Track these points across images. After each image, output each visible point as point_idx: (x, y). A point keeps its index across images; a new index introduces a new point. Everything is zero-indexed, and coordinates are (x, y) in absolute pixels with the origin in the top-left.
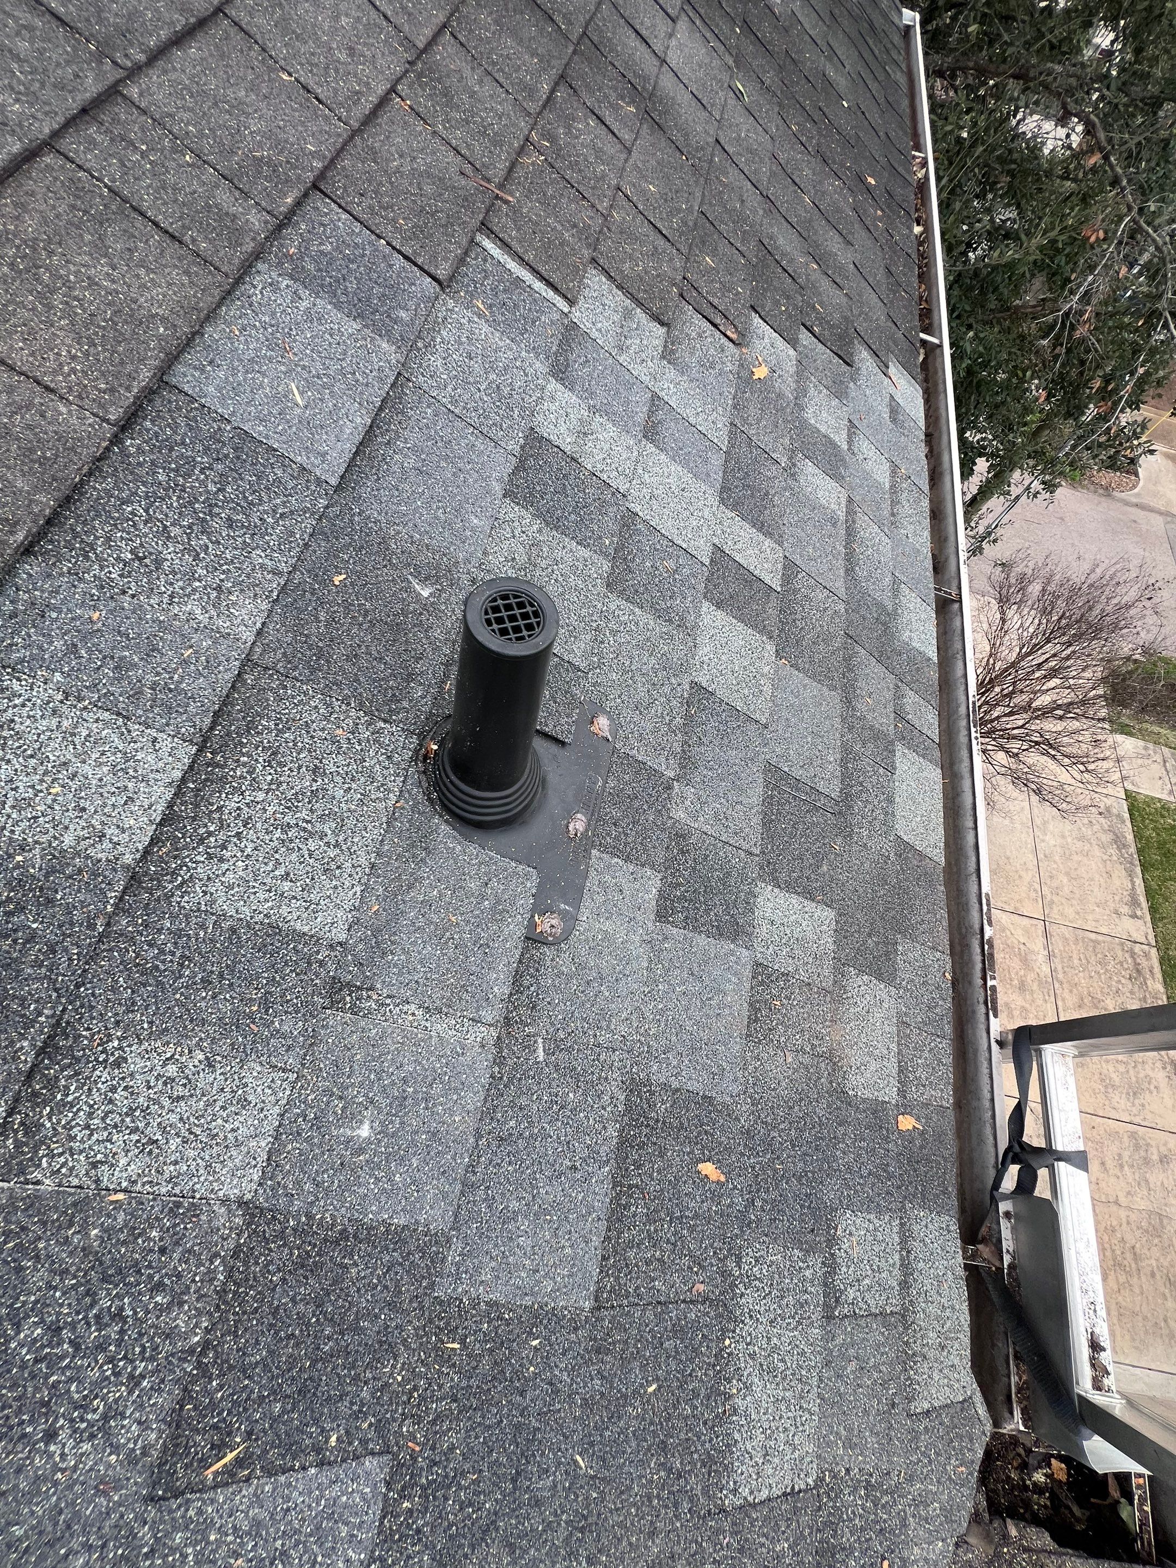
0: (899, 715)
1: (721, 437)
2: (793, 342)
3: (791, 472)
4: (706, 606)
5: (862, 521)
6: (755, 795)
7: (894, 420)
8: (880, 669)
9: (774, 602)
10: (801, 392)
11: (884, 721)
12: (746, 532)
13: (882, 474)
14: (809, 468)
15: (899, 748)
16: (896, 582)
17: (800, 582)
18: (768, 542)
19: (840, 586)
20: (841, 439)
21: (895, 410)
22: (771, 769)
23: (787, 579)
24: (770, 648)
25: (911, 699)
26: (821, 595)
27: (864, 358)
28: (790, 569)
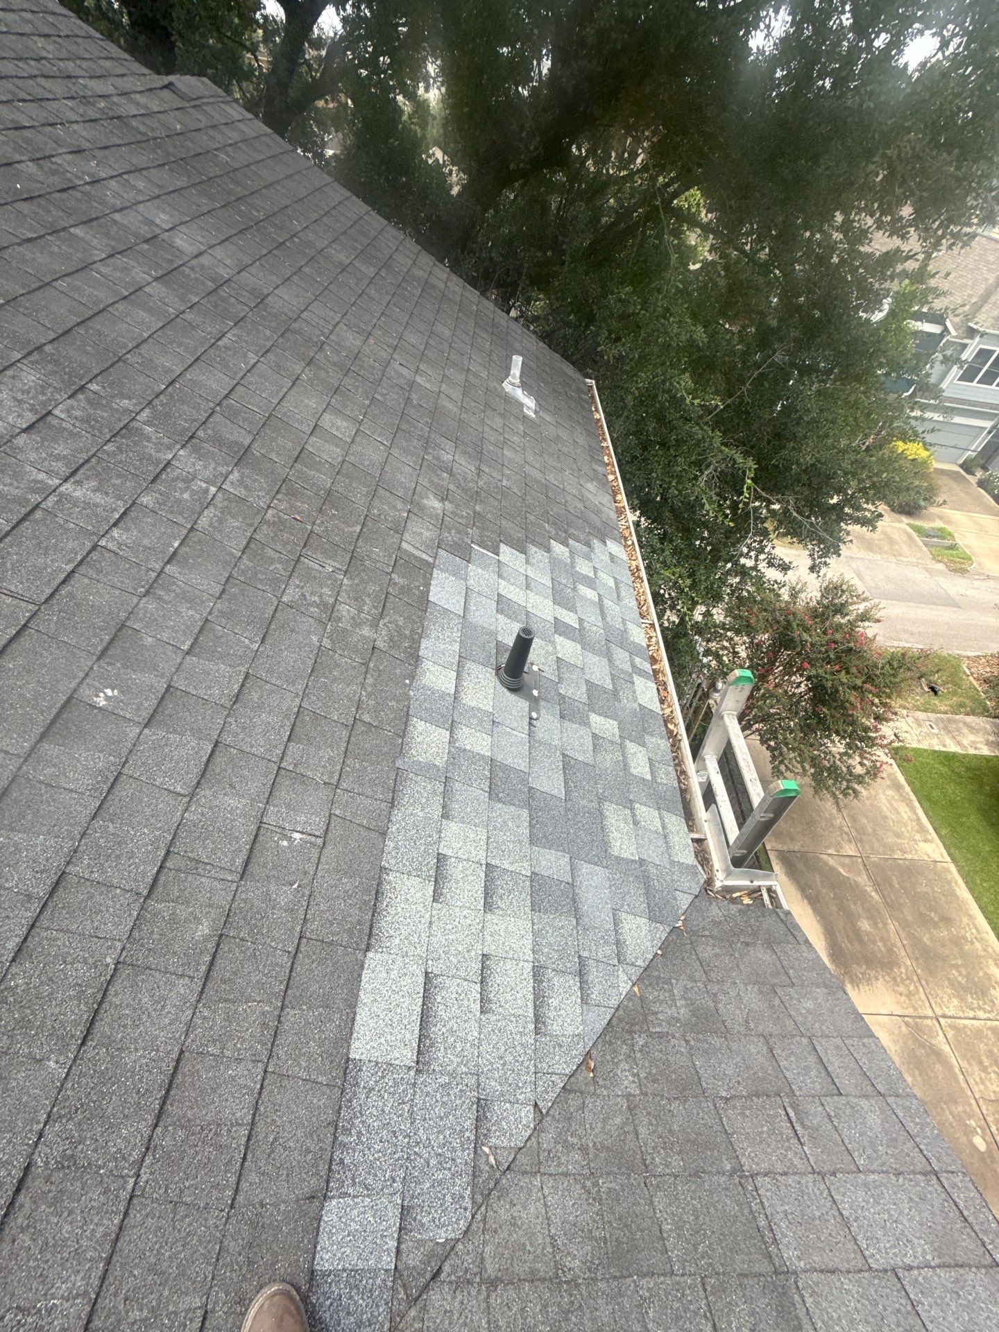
0: (633, 665)
1: (549, 584)
2: (567, 545)
3: (574, 589)
4: (556, 636)
5: (606, 601)
6: (584, 689)
7: (612, 562)
8: (621, 650)
9: (577, 632)
10: (573, 562)
11: (628, 667)
12: (565, 612)
13: (611, 583)
14: (580, 587)
15: (634, 676)
16: (623, 620)
17: (586, 624)
18: (572, 614)
19: (600, 624)
20: (591, 575)
21: (612, 557)
22: (587, 681)
23: (580, 625)
24: (579, 647)
25: (637, 660)
26: (595, 628)
27: (596, 543)
28: (581, 621)
